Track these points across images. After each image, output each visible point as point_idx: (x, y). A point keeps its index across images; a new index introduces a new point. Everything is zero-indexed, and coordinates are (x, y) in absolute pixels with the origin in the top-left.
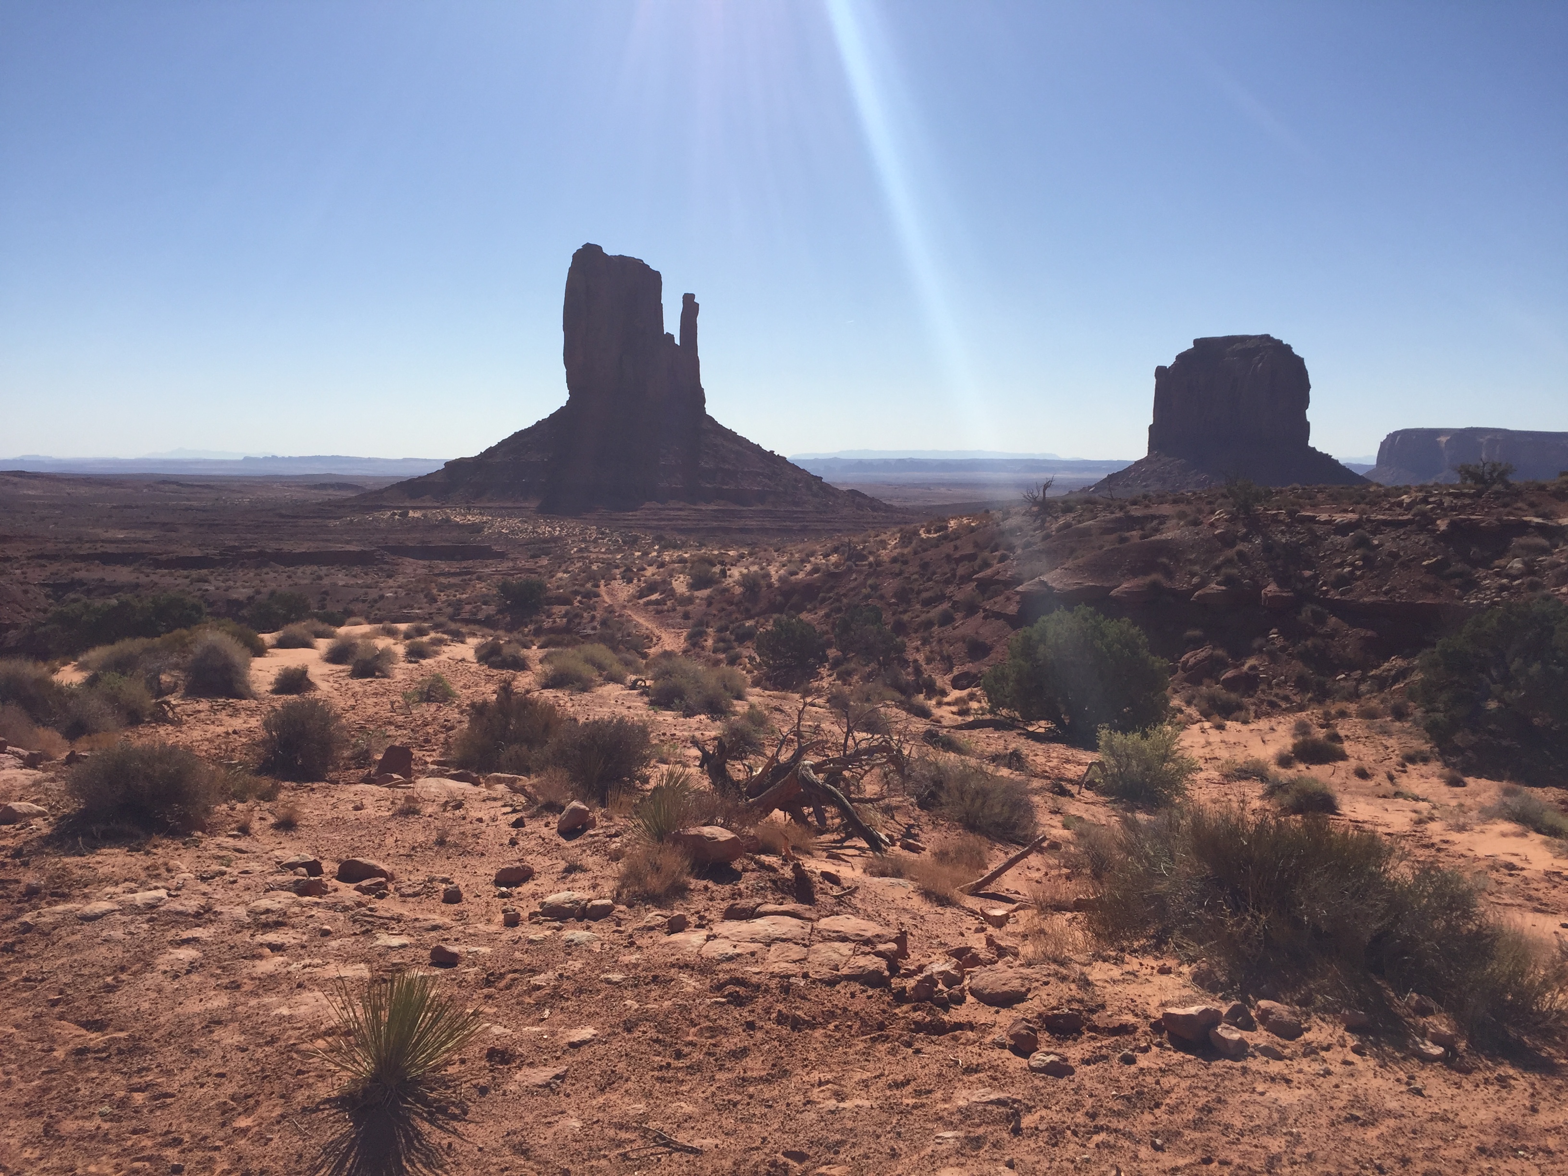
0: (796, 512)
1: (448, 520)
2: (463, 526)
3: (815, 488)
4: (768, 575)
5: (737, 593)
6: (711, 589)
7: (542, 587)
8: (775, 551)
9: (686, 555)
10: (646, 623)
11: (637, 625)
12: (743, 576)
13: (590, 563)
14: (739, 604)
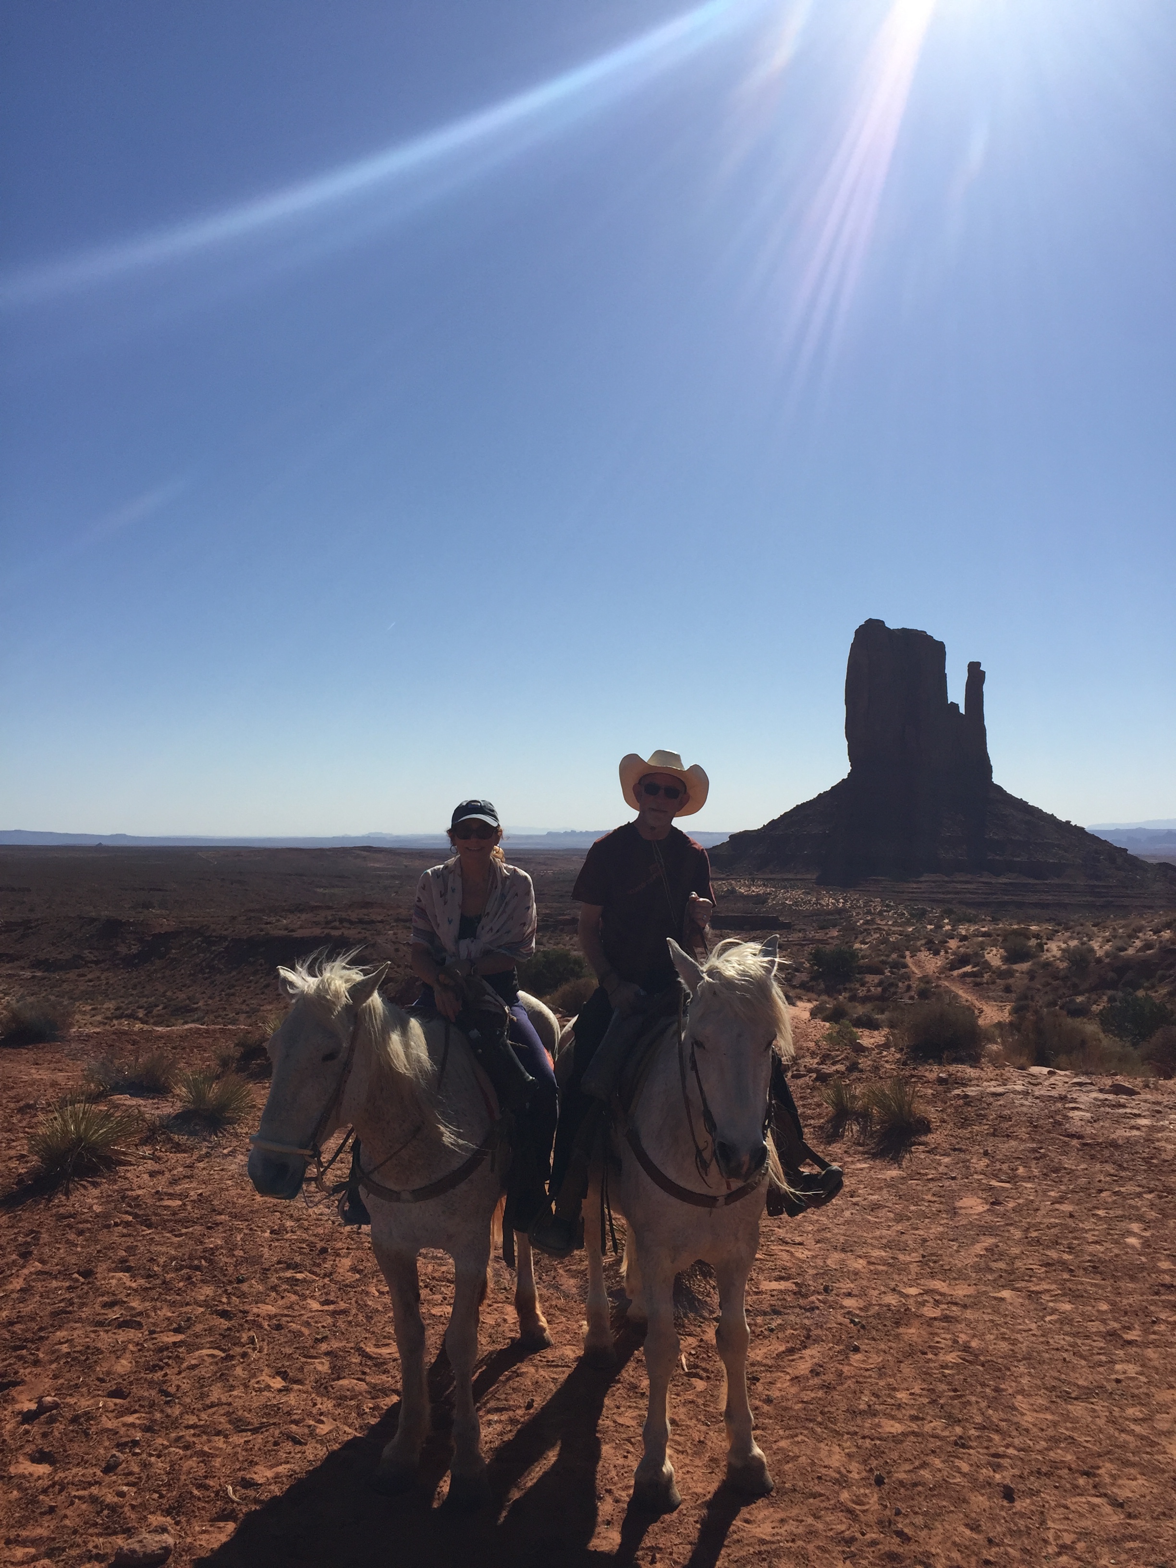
0: (1098, 886)
2: (747, 896)
3: (1120, 861)
4: (1092, 950)
5: (1061, 967)
6: (1030, 963)
7: (854, 955)
8: (1093, 926)
9: (983, 929)
10: (965, 995)
11: (956, 996)
12: (1063, 950)
13: (888, 934)
14: (1065, 979)
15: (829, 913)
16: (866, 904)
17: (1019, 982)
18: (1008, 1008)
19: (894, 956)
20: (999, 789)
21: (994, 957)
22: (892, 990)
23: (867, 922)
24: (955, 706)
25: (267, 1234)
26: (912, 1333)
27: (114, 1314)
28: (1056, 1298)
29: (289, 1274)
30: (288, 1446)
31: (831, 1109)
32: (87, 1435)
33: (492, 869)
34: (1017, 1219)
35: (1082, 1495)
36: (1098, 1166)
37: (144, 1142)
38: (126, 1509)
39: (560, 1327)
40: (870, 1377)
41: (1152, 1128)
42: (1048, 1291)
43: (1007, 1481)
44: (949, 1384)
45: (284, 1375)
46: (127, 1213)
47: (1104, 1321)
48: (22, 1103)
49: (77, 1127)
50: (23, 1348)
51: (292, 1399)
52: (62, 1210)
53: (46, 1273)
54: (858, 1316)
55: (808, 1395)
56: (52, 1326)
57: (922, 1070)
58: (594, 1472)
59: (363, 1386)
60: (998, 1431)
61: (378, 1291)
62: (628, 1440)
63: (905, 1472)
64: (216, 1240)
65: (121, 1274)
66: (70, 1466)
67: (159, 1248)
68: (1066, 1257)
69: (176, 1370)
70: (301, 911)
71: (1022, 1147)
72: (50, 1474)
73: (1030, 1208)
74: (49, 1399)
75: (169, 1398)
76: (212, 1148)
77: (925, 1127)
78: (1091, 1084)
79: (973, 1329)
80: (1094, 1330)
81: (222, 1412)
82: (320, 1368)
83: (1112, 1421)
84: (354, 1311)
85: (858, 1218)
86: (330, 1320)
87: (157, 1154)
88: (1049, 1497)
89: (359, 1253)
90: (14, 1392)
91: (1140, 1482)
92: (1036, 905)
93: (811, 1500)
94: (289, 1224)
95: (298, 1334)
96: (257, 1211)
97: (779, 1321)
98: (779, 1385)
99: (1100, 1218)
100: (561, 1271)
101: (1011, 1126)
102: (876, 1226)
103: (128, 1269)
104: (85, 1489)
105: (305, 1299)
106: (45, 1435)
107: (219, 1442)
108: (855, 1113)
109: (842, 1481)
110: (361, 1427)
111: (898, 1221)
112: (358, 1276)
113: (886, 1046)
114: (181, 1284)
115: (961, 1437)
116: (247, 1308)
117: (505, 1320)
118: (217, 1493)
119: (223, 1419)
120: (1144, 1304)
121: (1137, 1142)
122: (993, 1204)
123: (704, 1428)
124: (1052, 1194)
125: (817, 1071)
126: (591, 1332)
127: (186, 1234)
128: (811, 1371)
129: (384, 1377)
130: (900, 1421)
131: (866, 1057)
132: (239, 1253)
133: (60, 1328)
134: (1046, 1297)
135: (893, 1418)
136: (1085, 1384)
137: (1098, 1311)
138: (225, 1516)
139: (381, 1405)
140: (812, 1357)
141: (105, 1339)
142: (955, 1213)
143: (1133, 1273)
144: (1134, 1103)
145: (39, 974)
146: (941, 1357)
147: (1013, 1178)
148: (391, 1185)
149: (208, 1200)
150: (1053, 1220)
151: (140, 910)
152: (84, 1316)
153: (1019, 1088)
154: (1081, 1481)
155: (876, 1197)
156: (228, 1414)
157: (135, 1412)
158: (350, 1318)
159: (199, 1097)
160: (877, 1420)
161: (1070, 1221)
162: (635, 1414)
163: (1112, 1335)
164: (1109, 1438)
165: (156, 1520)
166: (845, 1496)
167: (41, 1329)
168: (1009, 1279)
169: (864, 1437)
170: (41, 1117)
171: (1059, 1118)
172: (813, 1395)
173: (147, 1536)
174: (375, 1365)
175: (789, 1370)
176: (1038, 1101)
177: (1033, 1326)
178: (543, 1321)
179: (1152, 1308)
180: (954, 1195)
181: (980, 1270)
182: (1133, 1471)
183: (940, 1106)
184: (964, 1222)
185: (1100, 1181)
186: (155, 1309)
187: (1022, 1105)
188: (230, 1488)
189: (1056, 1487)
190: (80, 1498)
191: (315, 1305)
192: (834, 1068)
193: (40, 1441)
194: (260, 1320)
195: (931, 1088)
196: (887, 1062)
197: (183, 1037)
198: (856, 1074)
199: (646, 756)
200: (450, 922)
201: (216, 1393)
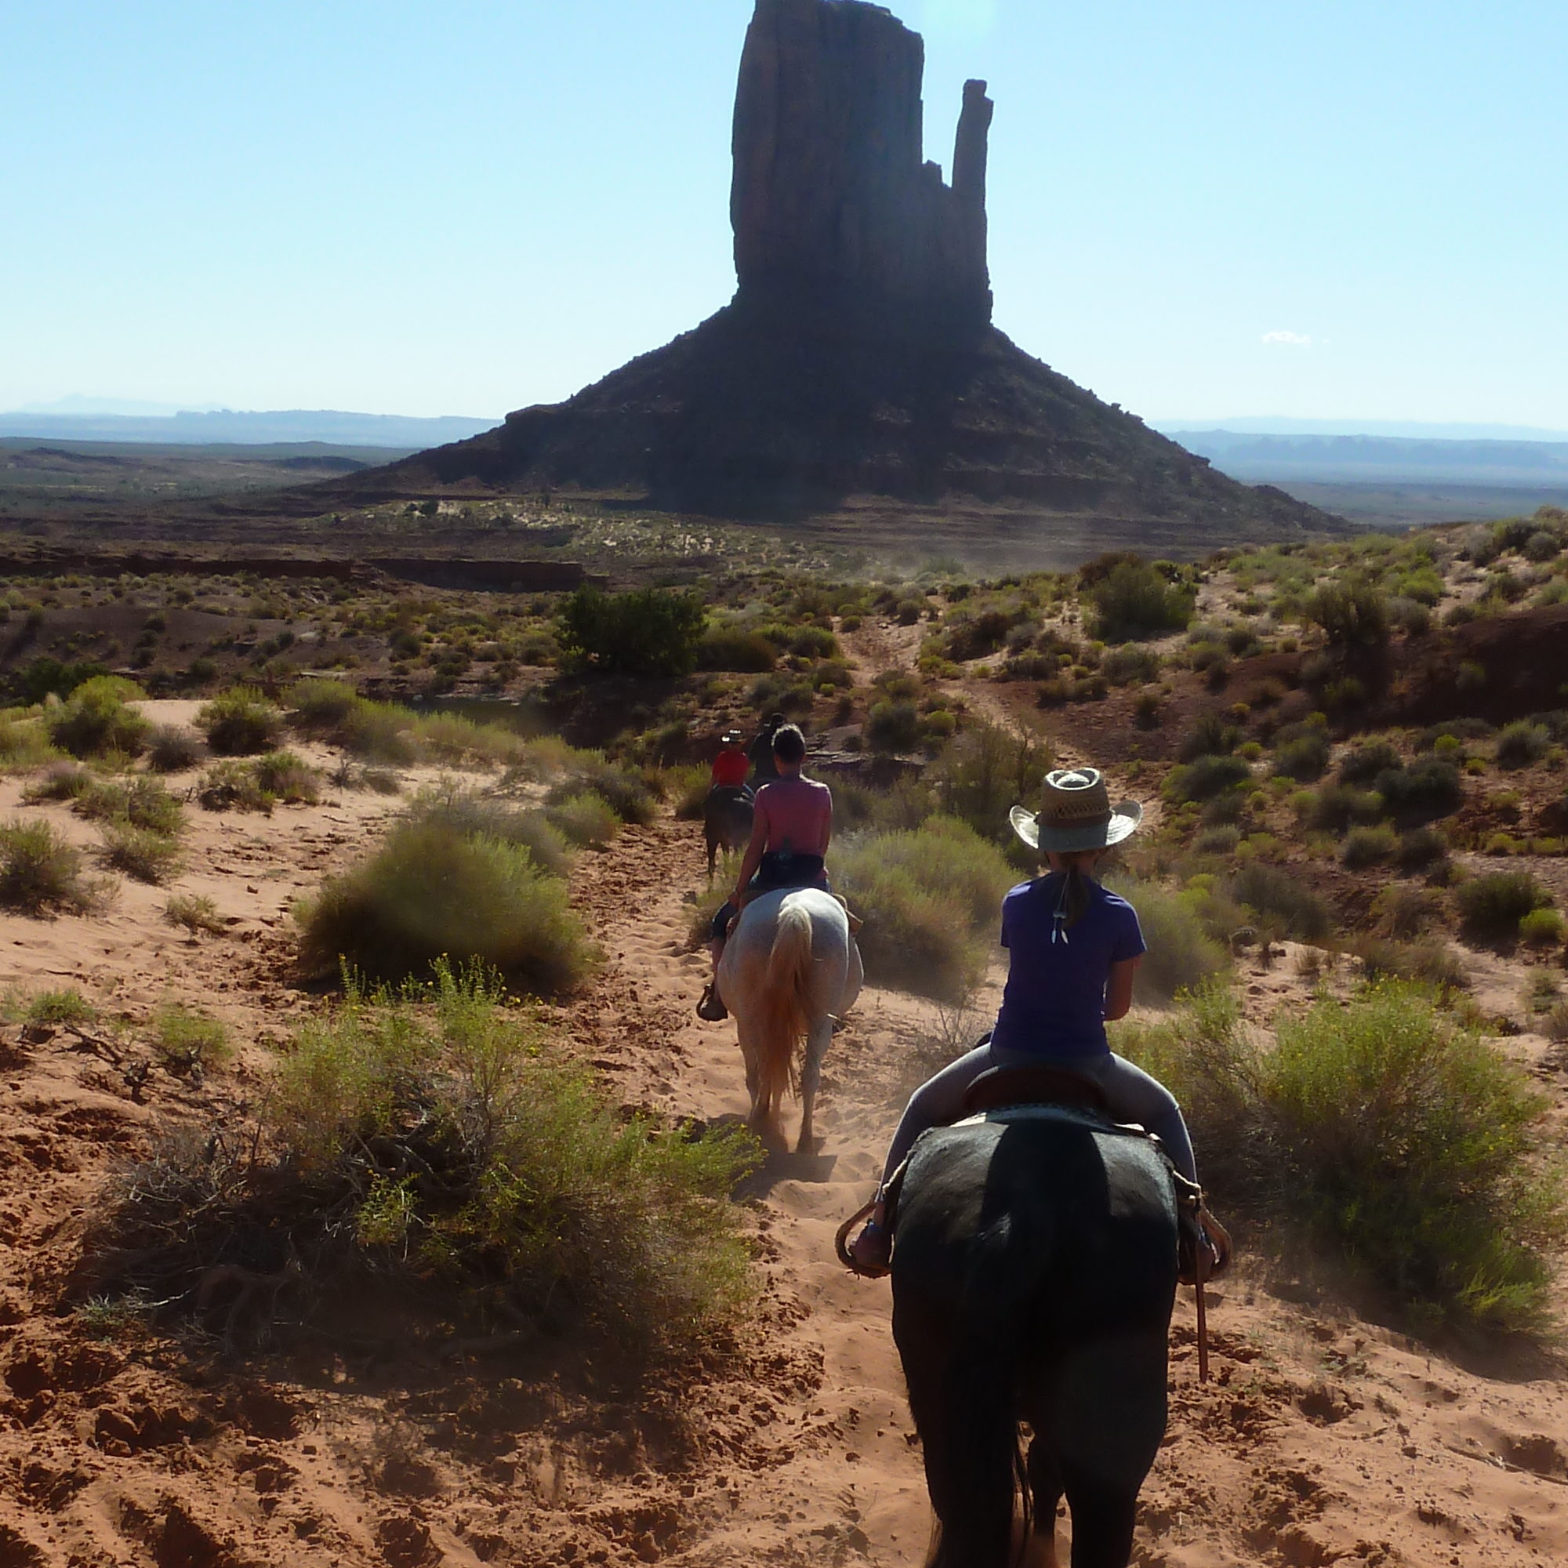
0: (1157, 525)
1: (506, 521)
2: (534, 532)
3: (1195, 479)
24: (935, 170)
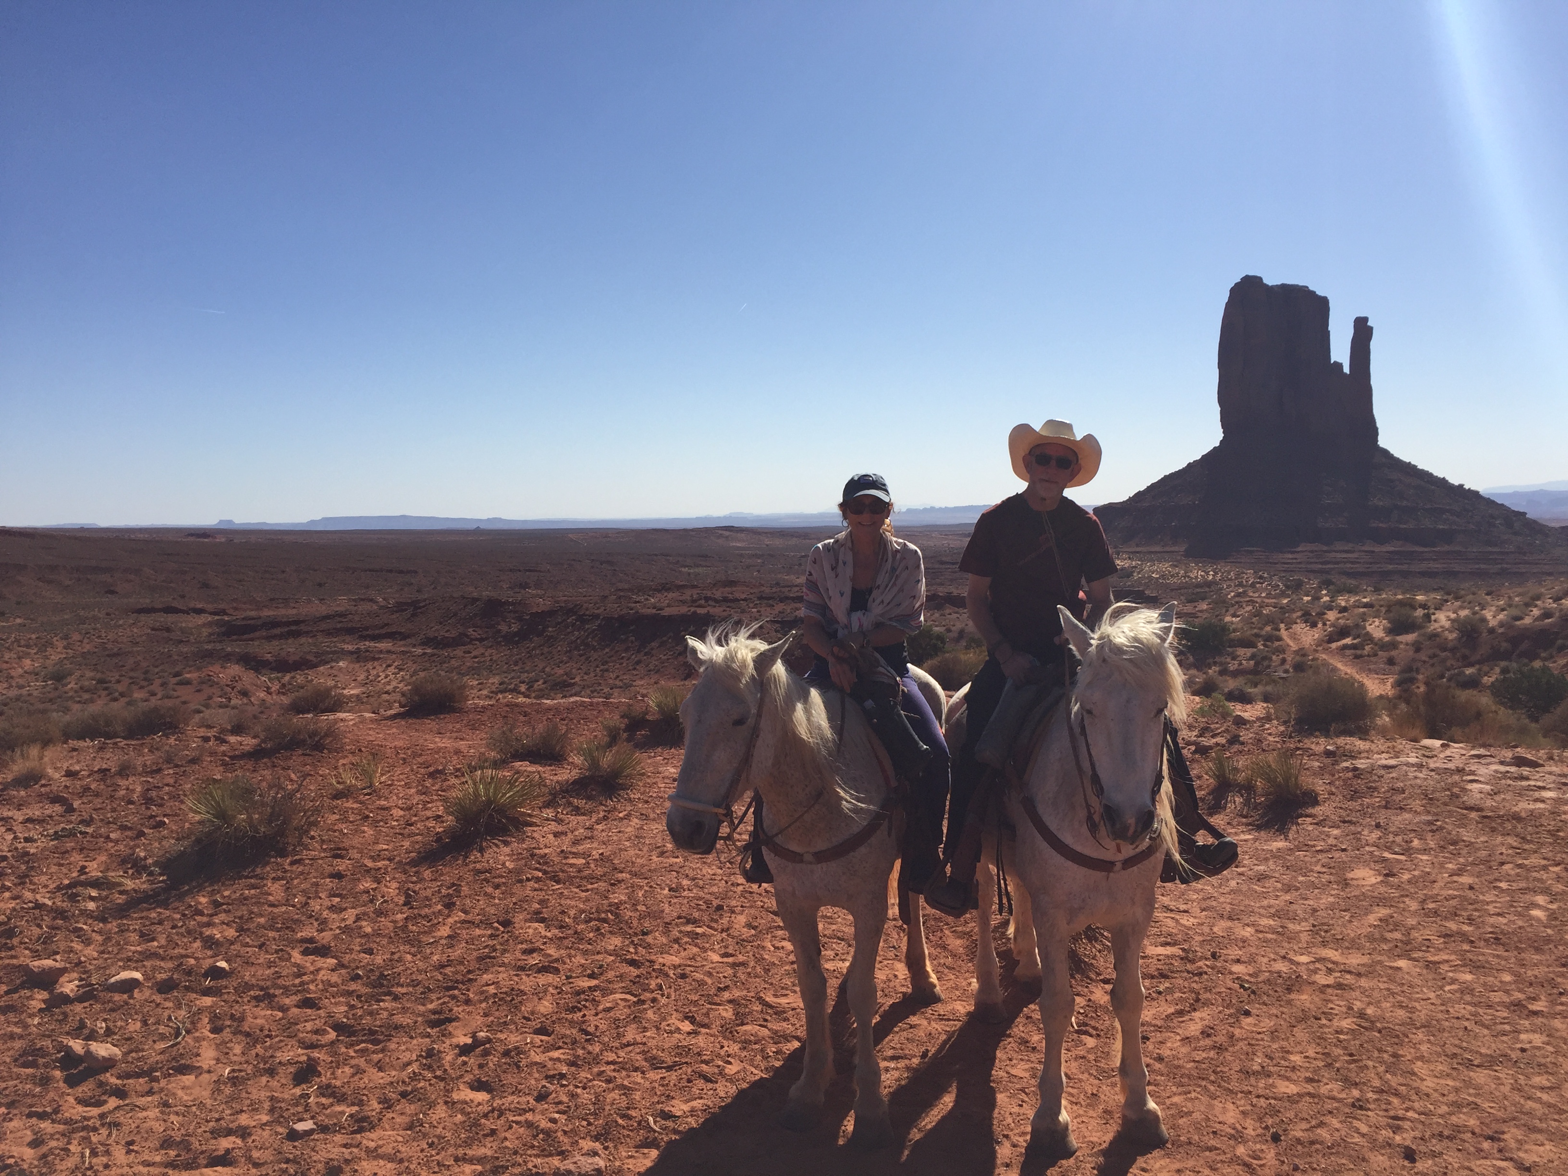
4: (1484, 620)
5: (1450, 638)
6: (1415, 635)
7: (1224, 629)
8: (1487, 594)
9: (1365, 600)
10: (1345, 668)
11: (1335, 670)
12: (1453, 621)
13: (1261, 607)
14: (1453, 650)
15: (1198, 585)
16: (1238, 576)
17: (1403, 654)
18: (1391, 680)
19: (1268, 628)
20: (1386, 453)
21: (1376, 628)
22: (1266, 663)
23: (1238, 595)
24: (1339, 366)
25: (666, 891)
26: (1304, 999)
27: (534, 960)
28: (1455, 968)
29: (689, 928)
30: (700, 1083)
31: (1212, 780)
32: (518, 1067)
33: (882, 542)
34: (1412, 890)
35: (1486, 1158)
36: (1500, 839)
37: (547, 805)
38: (559, 1134)
39: (949, 985)
40: (1262, 1040)
41: (1558, 801)
42: (1447, 961)
43: (1408, 1143)
44: (1345, 1048)
45: (692, 1019)
46: (536, 869)
47: (1507, 992)
48: (431, 769)
49: (487, 790)
50: (456, 988)
51: (701, 1041)
52: (478, 866)
53: (469, 922)
54: (1248, 982)
55: (1200, 1055)
56: (479, 969)
57: (1308, 743)
58: (991, 1118)
59: (765, 1032)
60: (1397, 1094)
61: (773, 946)
62: (1023, 1090)
63: (1303, 1130)
64: (619, 896)
65: (536, 925)
66: (506, 1094)
67: (568, 902)
68: (1466, 928)
69: (593, 1012)
70: (668, 590)
71: (1417, 820)
72: (489, 1101)
73: (1427, 880)
74: (482, 1034)
75: (590, 1037)
76: (609, 812)
77: (1312, 799)
78: (1491, 756)
79: (1367, 996)
80: (1497, 1000)
81: (638, 1050)
82: (724, 1014)
83: (1517, 1088)
84: (752, 964)
85: (1244, 888)
86: (730, 971)
87: (560, 816)
88: (1453, 1159)
89: (753, 911)
90: (451, 1027)
91: (1548, 1147)
92: (1423, 574)
93: (1207, 1153)
94: (685, 882)
95: (701, 983)
96: (655, 870)
97: (1167, 985)
98: (1169, 1045)
99: (1502, 891)
100: (947, 932)
101: (1405, 798)
102: (1264, 895)
103: (542, 920)
104: (520, 1115)
105: (705, 952)
106: (481, 1066)
107: (638, 1077)
108: (1238, 785)
109: (1238, 1137)
110: (766, 1069)
111: (1288, 891)
112: (753, 932)
113: (1268, 718)
114: (591, 935)
115: (1358, 1100)
116: (653, 957)
117: (896, 976)
118: (639, 1123)
119: (639, 1057)
120: (1551, 975)
121: (1541, 815)
122: (1387, 875)
123: (1097, 1082)
124: (1450, 866)
125: (1194, 743)
126: (981, 990)
127: (592, 890)
128: (1202, 1033)
129: (784, 1024)
130: (1294, 1082)
131: (1247, 729)
132: (641, 908)
133: (486, 971)
134: (1445, 967)
135: (1288, 1079)
136: (1489, 1052)
137: (1501, 982)
138: (648, 1144)
139: (784, 1049)
140: (1202, 1019)
141: (527, 983)
142: (1347, 884)
143: (1538, 945)
144: (1537, 776)
145: (428, 651)
146: (1335, 1023)
147: (1407, 851)
148: (794, 847)
149: (609, 860)
150: (1451, 892)
151: (517, 590)
152: (506, 961)
153: (1413, 760)
154: (1486, 1145)
155: (1262, 868)
156: (643, 1052)
157: (560, 1048)
158: (749, 970)
159: (594, 764)
160: (1271, 1081)
161: (1470, 894)
162: (1027, 1067)
163: (1517, 1006)
164: (1515, 1106)
165: (587, 1144)
166: (1241, 1150)
167: (469, 972)
168: (1406, 949)
169: (1258, 1097)
170: (453, 781)
171: (1456, 790)
172: (1204, 1055)
173: (581, 1158)
174: (776, 1014)
175: (1178, 1031)
176: (1433, 773)
177: (1432, 995)
178: (933, 978)
179: (1559, 980)
180: (1344, 867)
181: (1375, 940)
182: (1540, 1137)
183: (1328, 779)
184: (1357, 893)
185: (1501, 854)
186: (570, 956)
187: (1416, 778)
188: (651, 1119)
189: (1459, 1150)
190: (517, 1123)
191: (716, 958)
192: (1214, 740)
193: (477, 1072)
194: (666, 969)
195: (1317, 760)
196: (1270, 734)
197: (570, 709)
198: (1236, 747)
199: (1037, 426)
200: (842, 595)
201: (631, 1033)
